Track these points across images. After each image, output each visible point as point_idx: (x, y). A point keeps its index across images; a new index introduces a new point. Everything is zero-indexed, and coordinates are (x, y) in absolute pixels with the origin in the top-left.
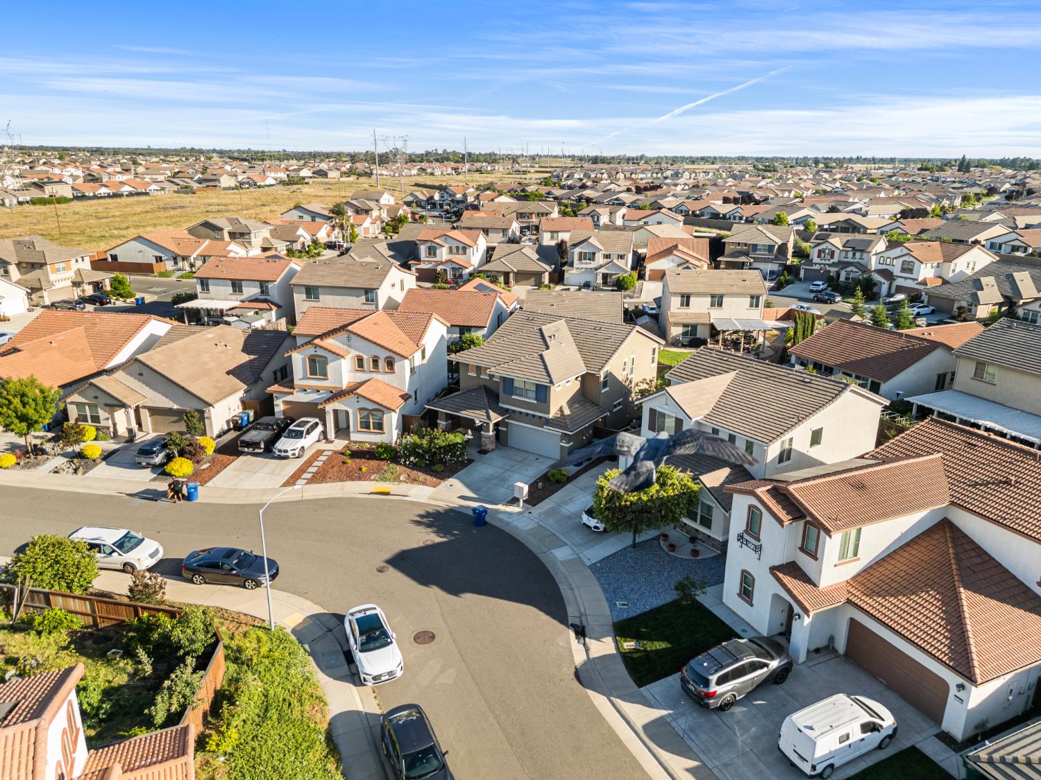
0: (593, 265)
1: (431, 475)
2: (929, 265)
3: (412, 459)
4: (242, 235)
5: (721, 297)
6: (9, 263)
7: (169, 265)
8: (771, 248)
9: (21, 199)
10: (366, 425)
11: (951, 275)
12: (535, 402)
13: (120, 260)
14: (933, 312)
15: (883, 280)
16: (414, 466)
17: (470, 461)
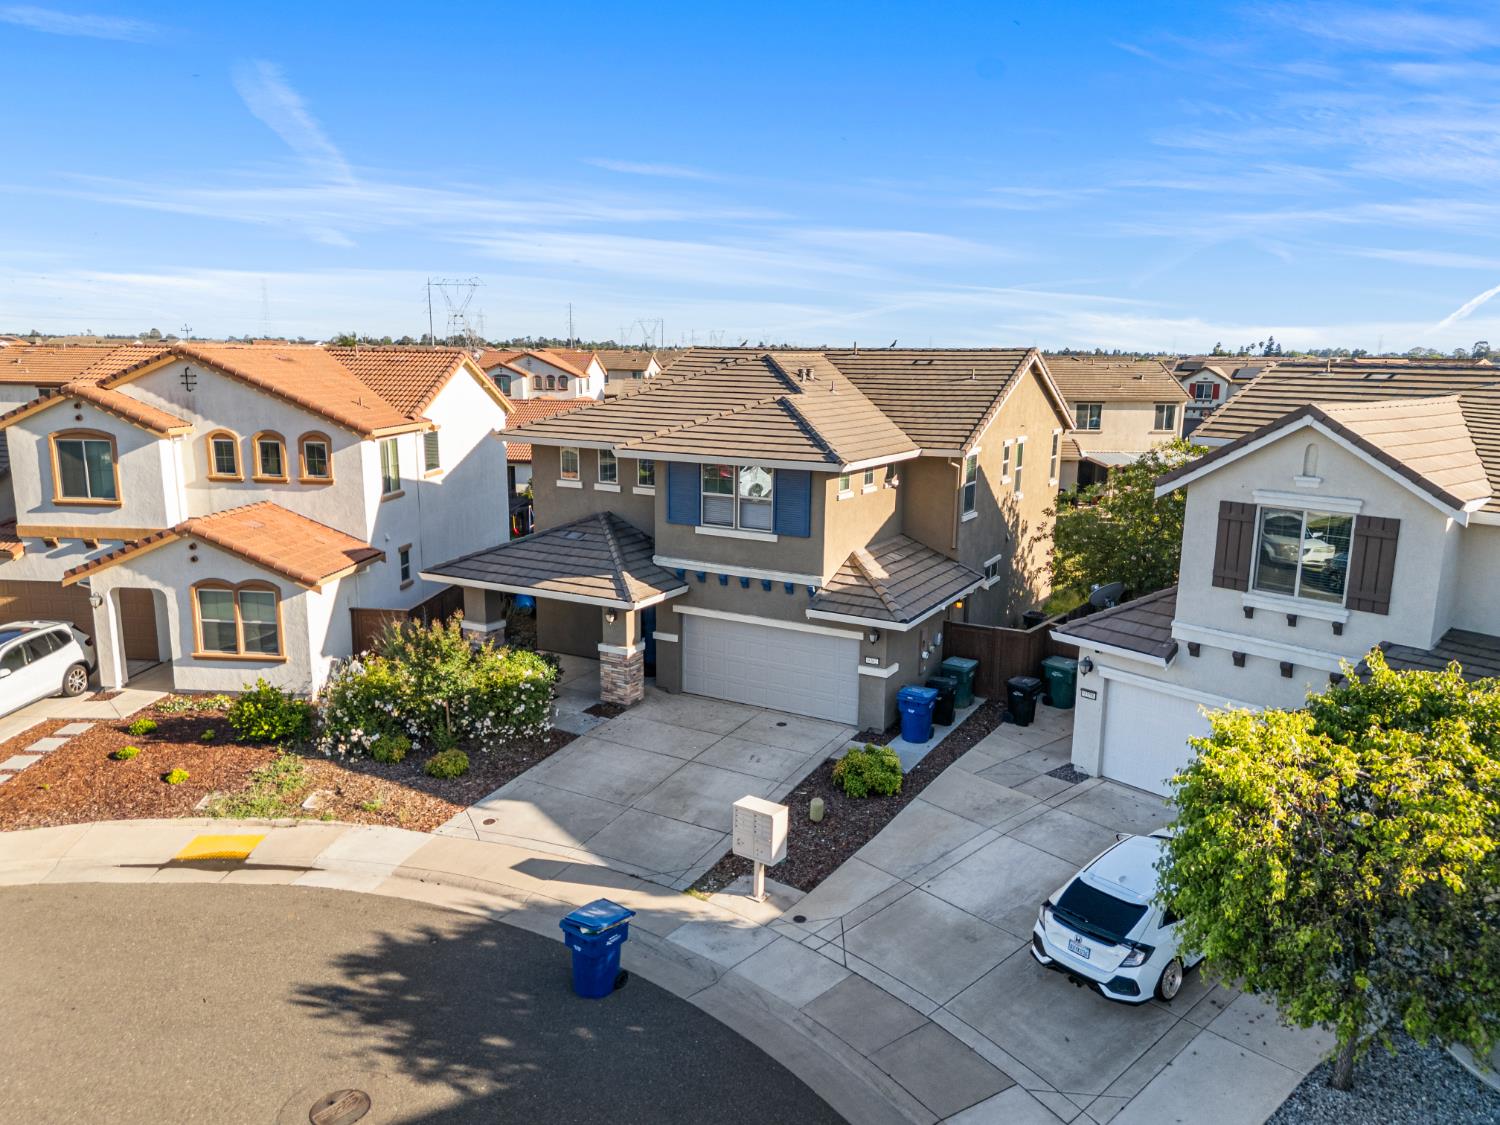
1: (421, 789)
3: (357, 733)
5: (1097, 407)
10: (222, 637)
12: (774, 538)
16: (366, 760)
17: (562, 739)
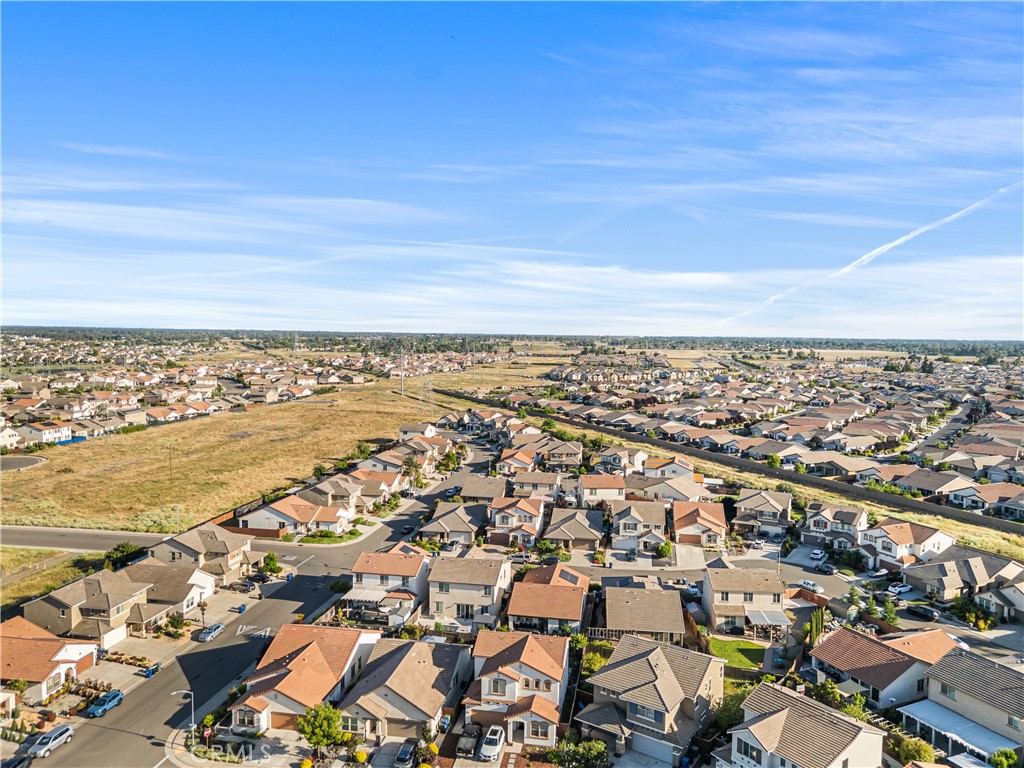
0: (636, 533)
2: (904, 546)
4: (342, 497)
5: (751, 594)
6: (199, 553)
7: (290, 530)
8: (775, 514)
9: (106, 429)
10: (535, 733)
11: (922, 554)
12: (654, 722)
13: (250, 527)
14: (911, 590)
15: (869, 555)
